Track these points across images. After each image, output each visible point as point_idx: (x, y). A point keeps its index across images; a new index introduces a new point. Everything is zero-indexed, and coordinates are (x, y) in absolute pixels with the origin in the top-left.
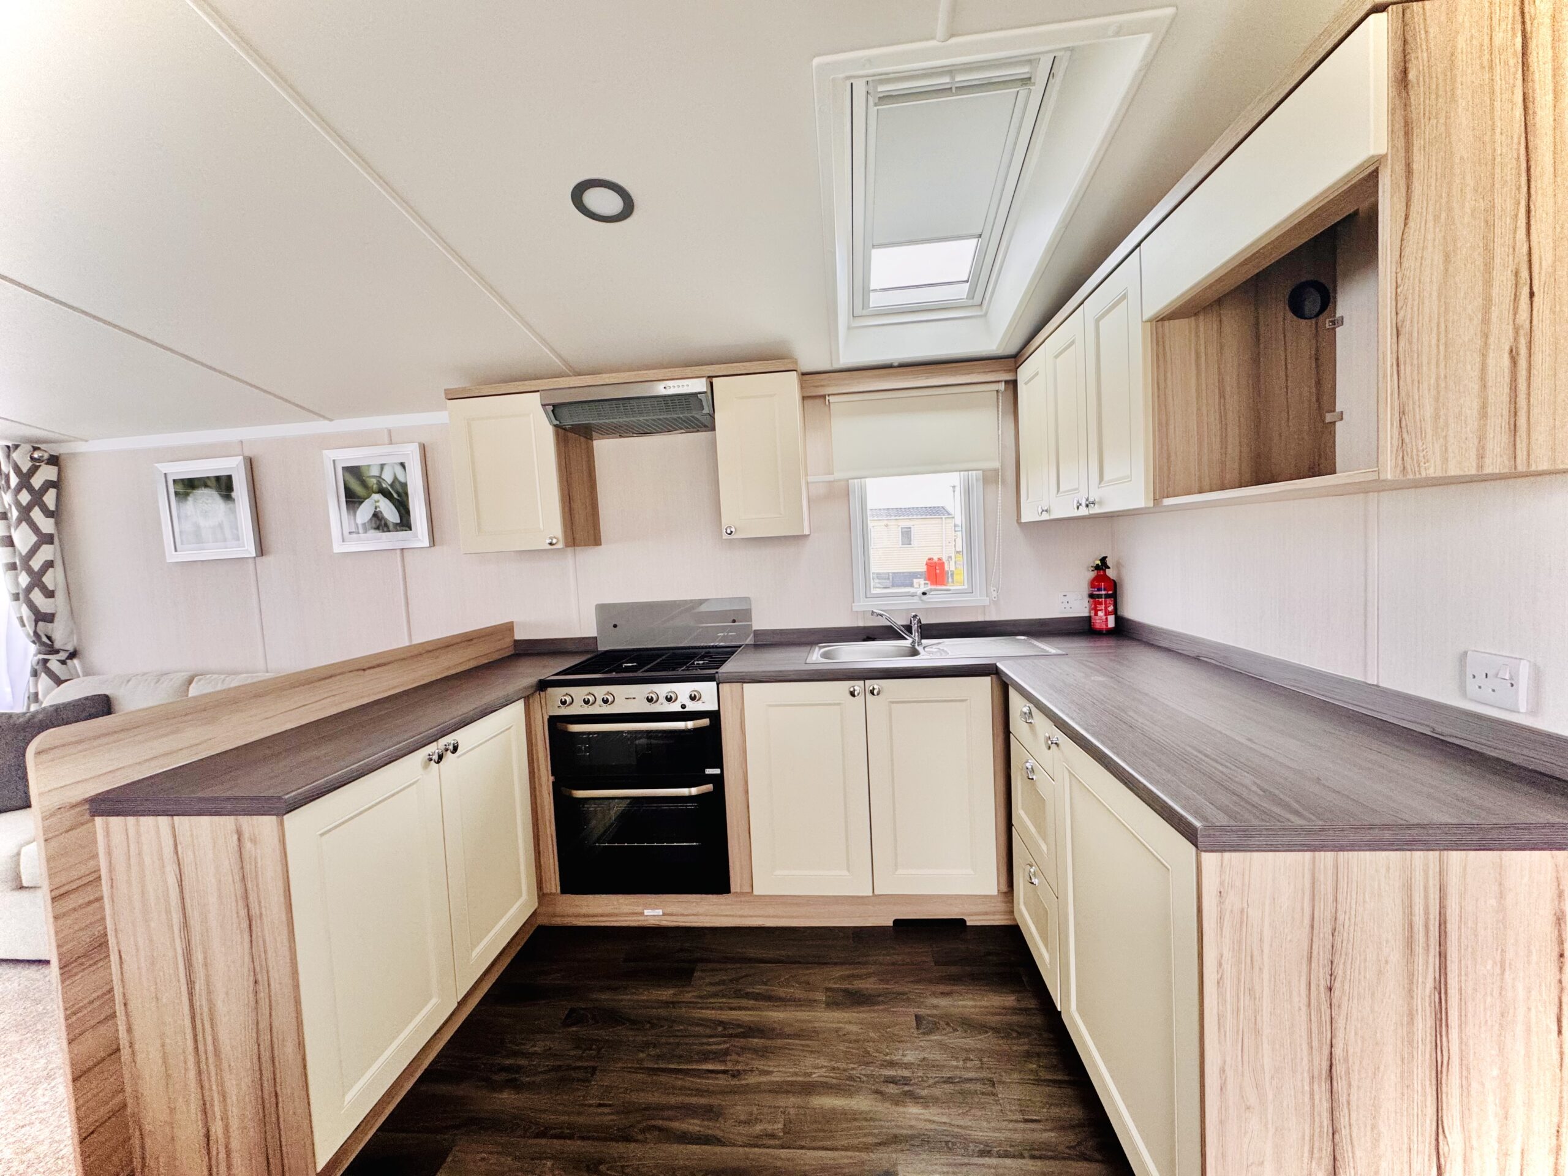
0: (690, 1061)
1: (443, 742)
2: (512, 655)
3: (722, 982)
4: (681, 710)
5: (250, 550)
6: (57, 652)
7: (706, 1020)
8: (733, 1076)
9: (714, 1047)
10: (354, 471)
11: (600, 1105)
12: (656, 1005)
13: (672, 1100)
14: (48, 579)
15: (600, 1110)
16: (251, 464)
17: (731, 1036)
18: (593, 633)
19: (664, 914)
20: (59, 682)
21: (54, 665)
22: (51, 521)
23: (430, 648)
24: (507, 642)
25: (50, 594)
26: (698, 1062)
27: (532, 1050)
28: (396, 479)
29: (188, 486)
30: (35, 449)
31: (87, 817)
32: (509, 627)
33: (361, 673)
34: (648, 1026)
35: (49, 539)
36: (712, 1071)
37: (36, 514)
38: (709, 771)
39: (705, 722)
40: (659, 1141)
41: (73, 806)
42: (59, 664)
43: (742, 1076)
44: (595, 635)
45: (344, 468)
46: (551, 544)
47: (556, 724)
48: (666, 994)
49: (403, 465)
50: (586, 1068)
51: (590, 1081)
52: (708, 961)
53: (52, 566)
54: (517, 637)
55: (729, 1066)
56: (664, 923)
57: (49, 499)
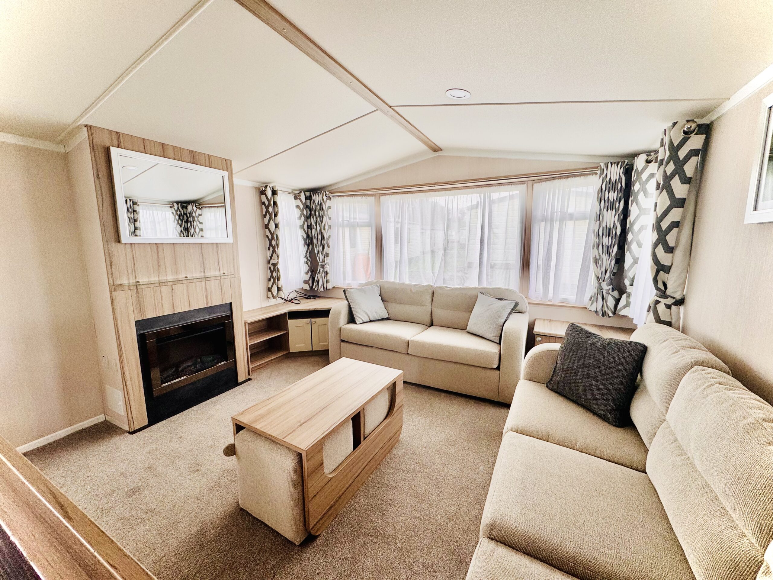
6: (666, 297)
14: (671, 239)
20: (658, 321)
22: (686, 187)
25: (670, 251)
30: (688, 122)
35: (681, 203)
37: (676, 183)
42: (664, 306)
53: (677, 227)
57: (689, 169)
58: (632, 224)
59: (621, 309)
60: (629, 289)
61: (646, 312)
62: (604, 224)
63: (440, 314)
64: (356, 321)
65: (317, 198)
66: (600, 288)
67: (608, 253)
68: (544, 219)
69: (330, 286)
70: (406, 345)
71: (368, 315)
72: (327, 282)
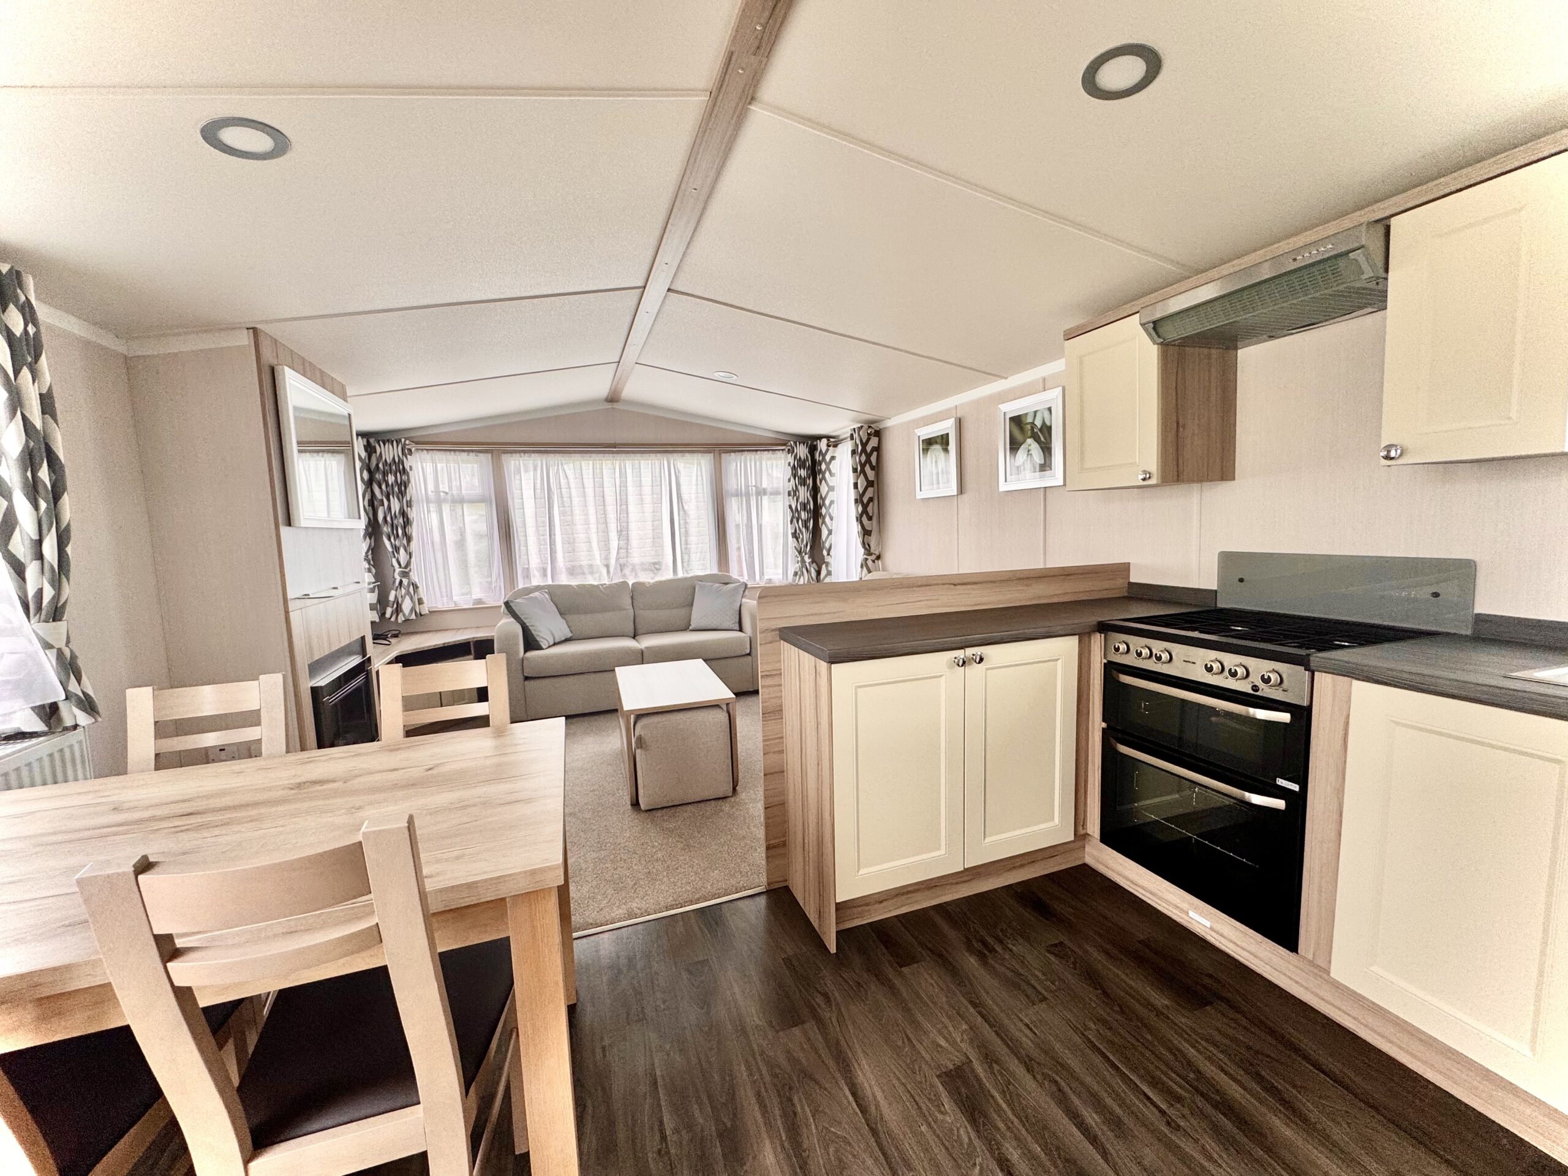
0: (1134, 1070)
1: (970, 651)
2: (1124, 597)
3: (1233, 1039)
4: (1251, 692)
5: (953, 490)
6: (871, 554)
7: (1184, 1056)
8: (1168, 1124)
9: (1171, 1083)
10: (1017, 421)
11: (1027, 1025)
12: (1142, 1001)
13: (1088, 1080)
14: (870, 508)
15: (1023, 1028)
16: (959, 423)
17: (1196, 1089)
18: (1213, 585)
19: (1212, 929)
20: (869, 571)
21: (870, 563)
22: (873, 472)
23: (1022, 576)
24: (1120, 582)
25: (870, 518)
26: (1141, 1077)
27: (1010, 946)
28: (1044, 423)
29: (929, 443)
30: (869, 427)
31: (778, 639)
32: (1125, 568)
33: (953, 587)
34: (1117, 1008)
35: (872, 484)
36: (1148, 1098)
37: (867, 468)
38: (1281, 782)
39: (1285, 717)
40: (1052, 1096)
41: (773, 630)
42: (871, 561)
43: (1178, 1134)
44: (1215, 588)
45: (1011, 418)
46: (1144, 479)
47: (1111, 669)
48: (1160, 1000)
49: (1050, 409)
50: (1040, 993)
51: (1034, 1004)
52: (1237, 1010)
53: (872, 501)
54: (1133, 580)
55: (1171, 1112)
56: (1209, 938)
57: (873, 459)
58: (823, 500)
59: (824, 579)
60: (827, 559)
61: (860, 569)
62: (800, 500)
63: (648, 616)
64: (542, 644)
65: (389, 453)
66: (803, 561)
67: (807, 528)
68: (738, 494)
69: (425, 610)
70: (640, 655)
71: (553, 635)
72: (420, 602)
